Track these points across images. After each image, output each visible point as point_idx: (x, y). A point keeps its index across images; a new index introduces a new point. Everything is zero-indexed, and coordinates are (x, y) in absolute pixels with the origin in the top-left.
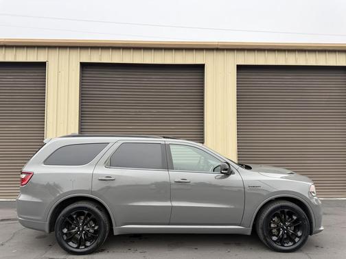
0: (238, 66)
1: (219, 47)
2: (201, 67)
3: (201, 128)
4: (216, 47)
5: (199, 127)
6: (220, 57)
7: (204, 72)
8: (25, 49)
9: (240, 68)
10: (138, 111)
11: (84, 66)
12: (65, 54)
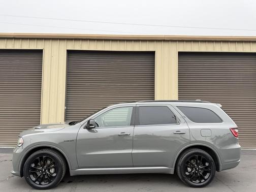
0: (179, 52)
1: (166, 39)
2: (153, 53)
3: (152, 97)
4: (163, 39)
5: (151, 97)
6: (166, 46)
7: (154, 57)
8: (28, 40)
9: (180, 54)
10: (107, 84)
11: (69, 52)
12: (56, 44)
